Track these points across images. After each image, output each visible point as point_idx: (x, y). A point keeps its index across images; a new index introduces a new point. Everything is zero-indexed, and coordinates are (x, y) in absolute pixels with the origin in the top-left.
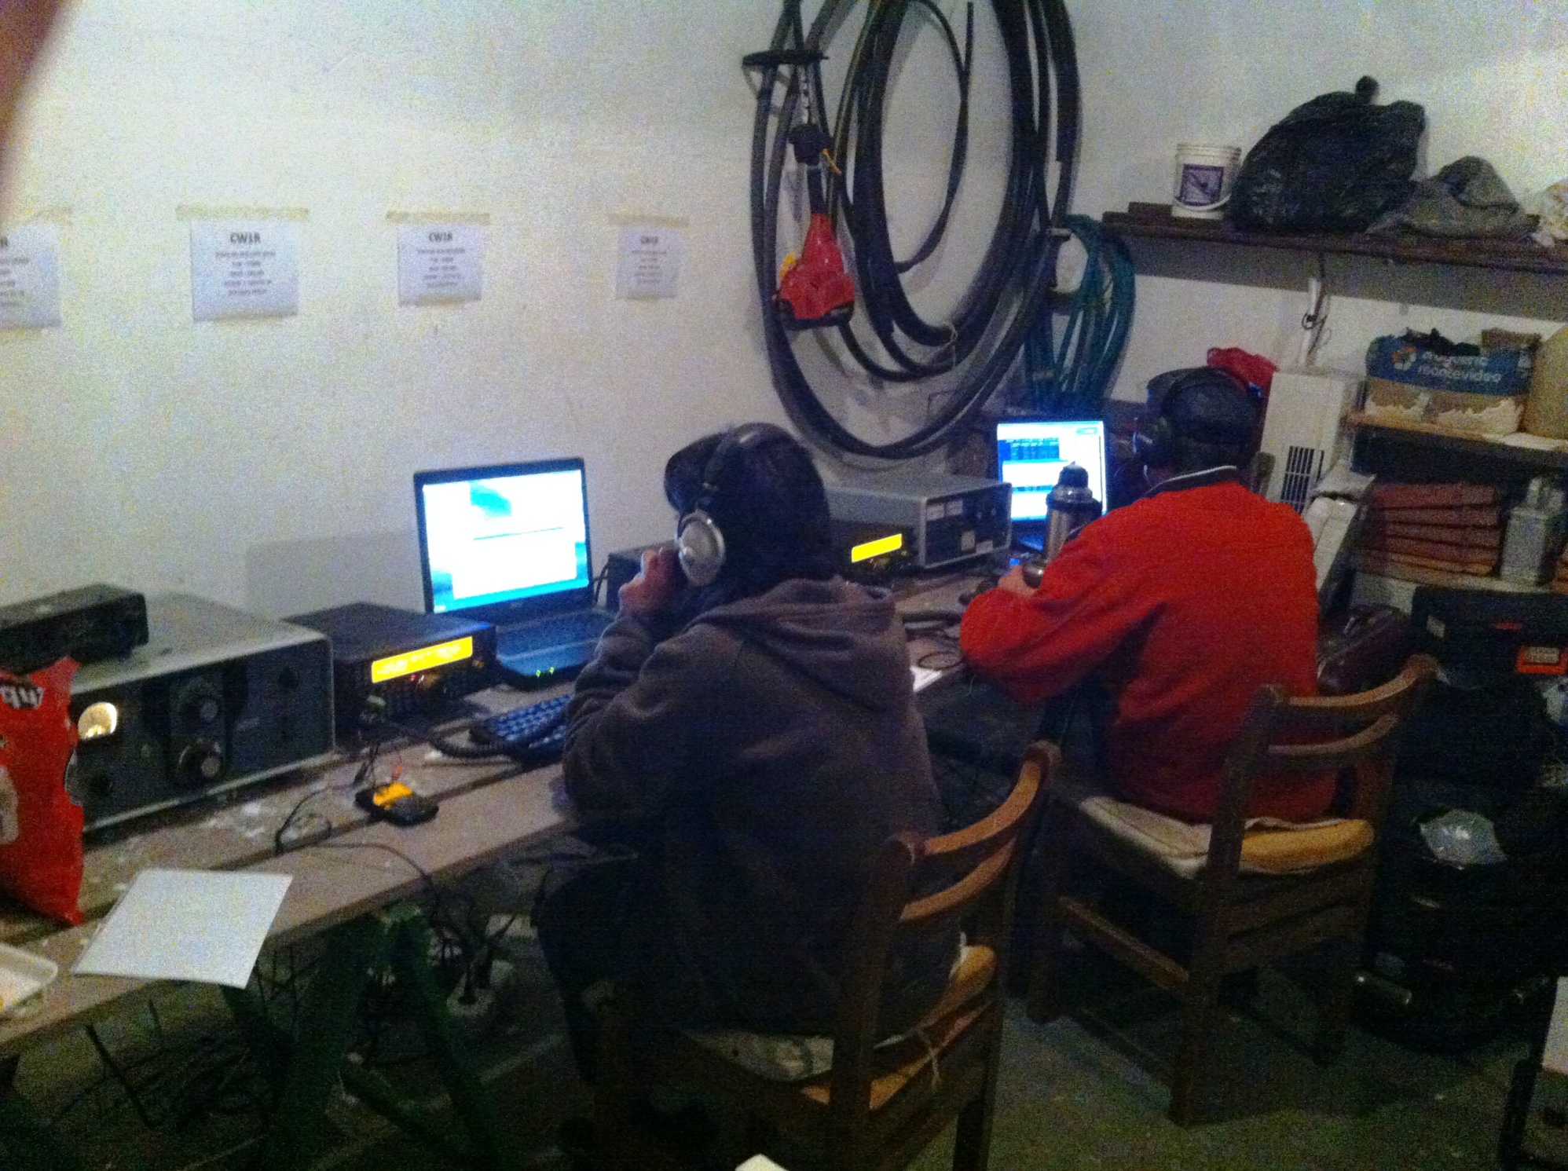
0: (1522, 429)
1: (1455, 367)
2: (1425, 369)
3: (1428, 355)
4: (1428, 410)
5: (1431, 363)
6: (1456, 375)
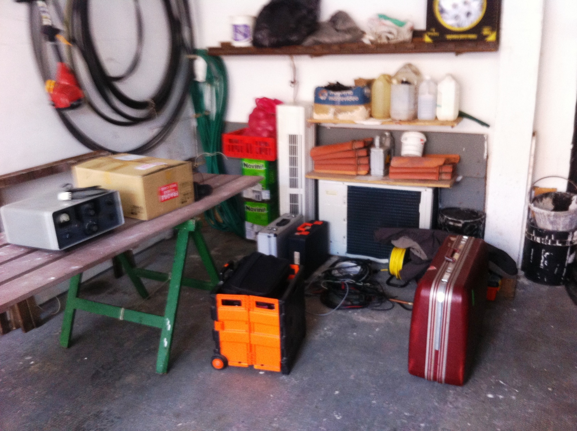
0: (371, 116)
1: (343, 96)
2: (331, 98)
3: (331, 92)
4: (335, 114)
5: (333, 96)
6: (343, 99)
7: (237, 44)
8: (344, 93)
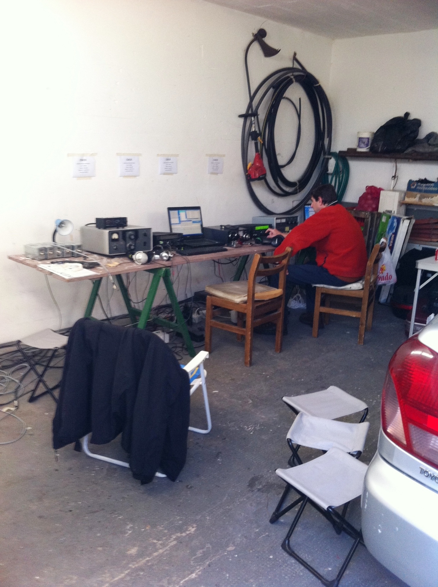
1: (426, 186)
2: (418, 188)
5: (420, 186)
6: (426, 189)
7: (359, 150)
8: (428, 185)
